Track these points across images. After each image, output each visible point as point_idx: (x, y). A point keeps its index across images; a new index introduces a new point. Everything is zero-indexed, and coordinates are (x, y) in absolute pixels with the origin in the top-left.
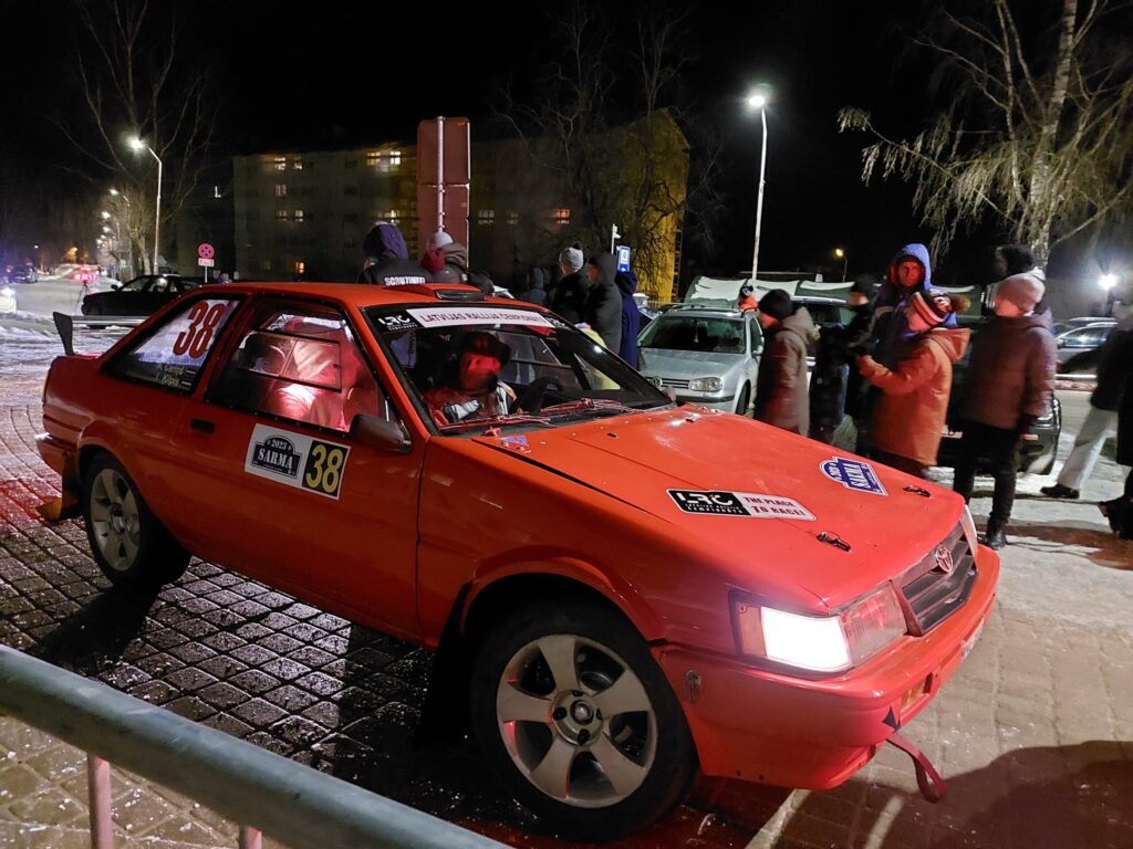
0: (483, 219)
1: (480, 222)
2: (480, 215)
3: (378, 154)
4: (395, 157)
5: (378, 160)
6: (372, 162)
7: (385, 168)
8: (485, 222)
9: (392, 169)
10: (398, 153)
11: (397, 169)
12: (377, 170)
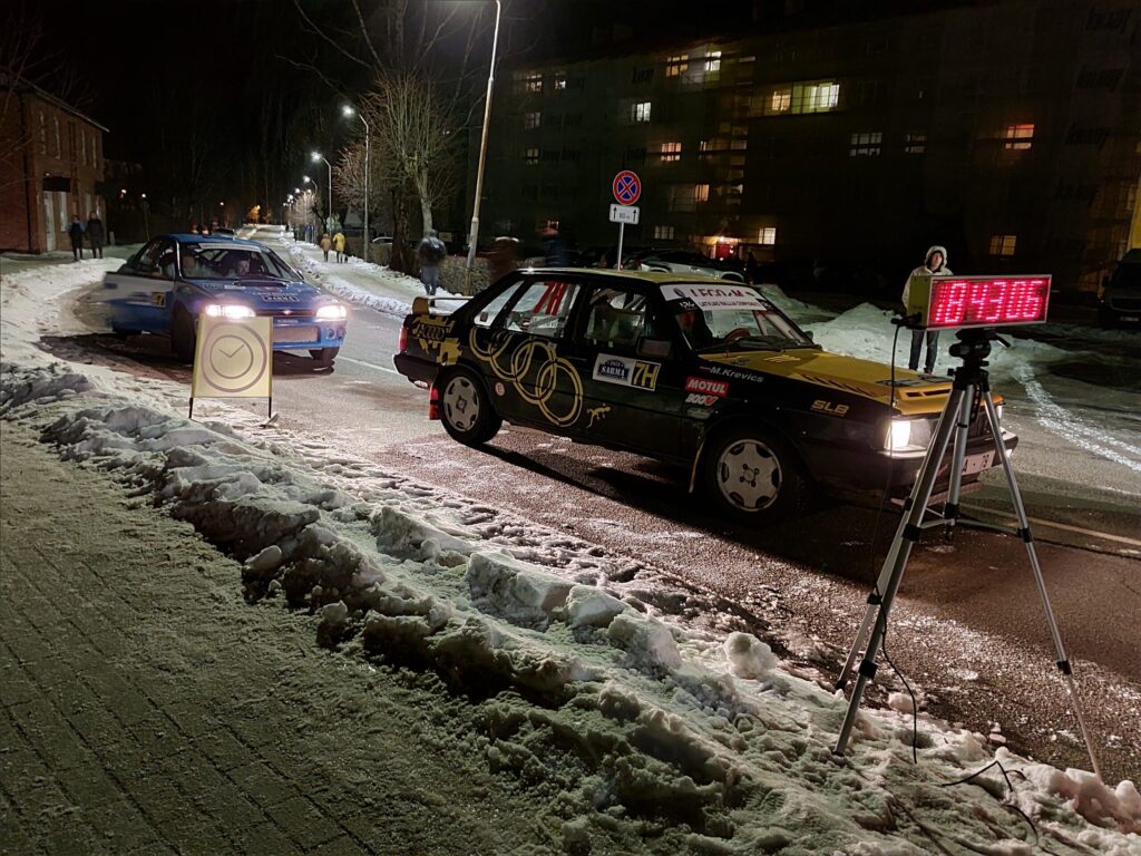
0: (859, 146)
1: (854, 153)
2: (855, 142)
3: (685, 58)
4: (712, 59)
5: (684, 67)
6: (675, 71)
7: (697, 78)
8: (865, 151)
9: (708, 79)
10: (719, 54)
11: (717, 79)
12: (685, 81)
